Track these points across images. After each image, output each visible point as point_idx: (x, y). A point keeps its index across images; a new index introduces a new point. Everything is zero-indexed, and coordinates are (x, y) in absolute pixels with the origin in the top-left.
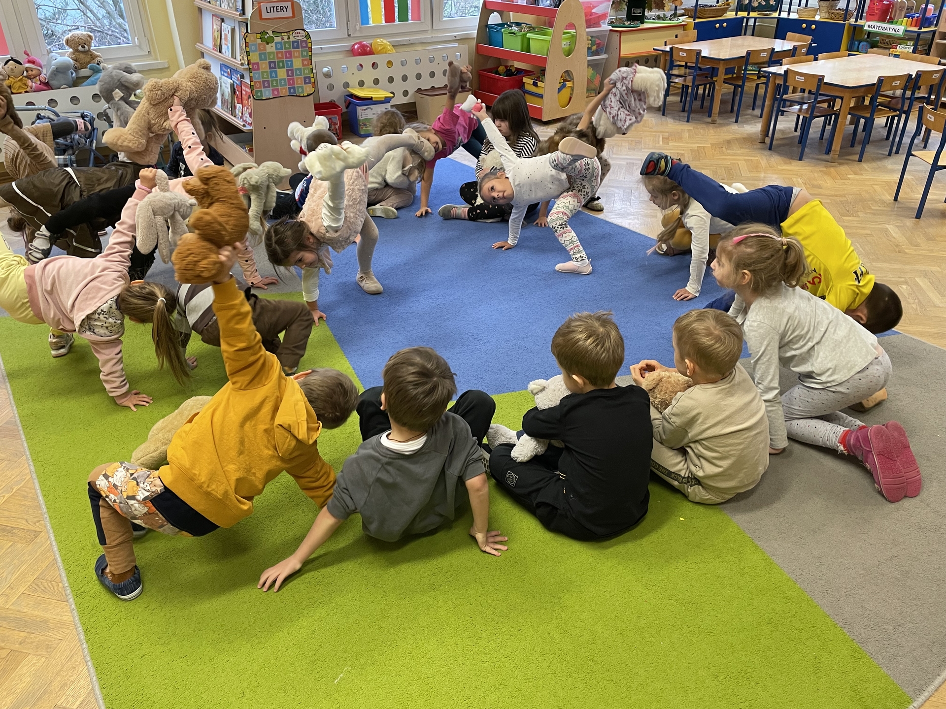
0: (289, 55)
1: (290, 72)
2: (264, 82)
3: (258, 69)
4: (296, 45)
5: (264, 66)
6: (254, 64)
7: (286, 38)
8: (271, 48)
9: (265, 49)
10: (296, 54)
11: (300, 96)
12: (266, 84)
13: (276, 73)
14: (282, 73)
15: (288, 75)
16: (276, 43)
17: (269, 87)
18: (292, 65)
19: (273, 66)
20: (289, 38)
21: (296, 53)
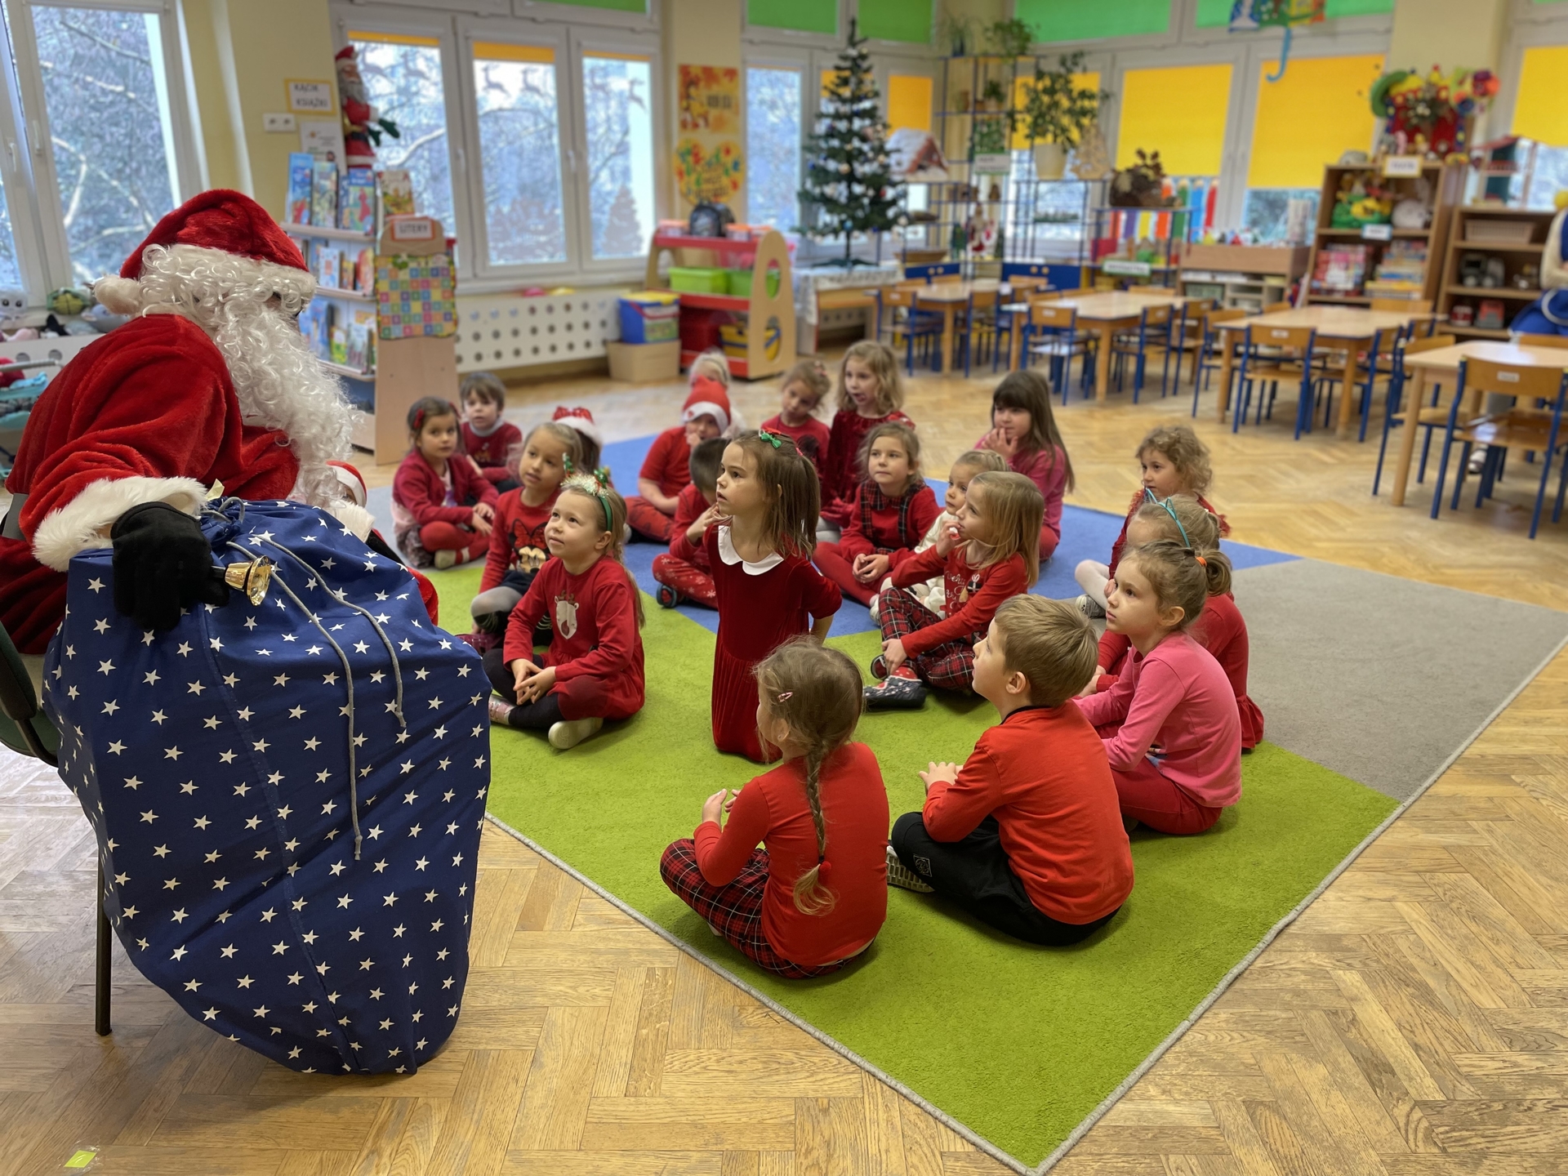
0: (426, 284)
1: (427, 306)
2: (393, 317)
3: (387, 300)
4: (436, 272)
5: (395, 297)
6: (382, 294)
7: (423, 264)
8: (404, 275)
9: (397, 276)
10: (436, 284)
11: (436, 336)
12: (396, 319)
13: (409, 306)
14: (416, 307)
15: (424, 309)
16: (412, 270)
17: (399, 323)
18: (429, 297)
19: (406, 297)
20: (427, 263)
21: (435, 282)
